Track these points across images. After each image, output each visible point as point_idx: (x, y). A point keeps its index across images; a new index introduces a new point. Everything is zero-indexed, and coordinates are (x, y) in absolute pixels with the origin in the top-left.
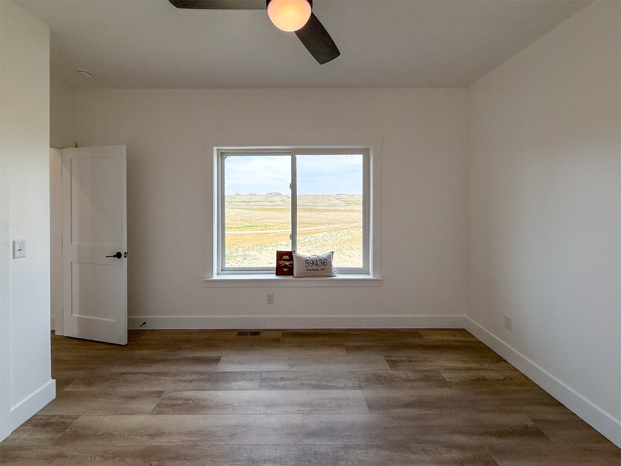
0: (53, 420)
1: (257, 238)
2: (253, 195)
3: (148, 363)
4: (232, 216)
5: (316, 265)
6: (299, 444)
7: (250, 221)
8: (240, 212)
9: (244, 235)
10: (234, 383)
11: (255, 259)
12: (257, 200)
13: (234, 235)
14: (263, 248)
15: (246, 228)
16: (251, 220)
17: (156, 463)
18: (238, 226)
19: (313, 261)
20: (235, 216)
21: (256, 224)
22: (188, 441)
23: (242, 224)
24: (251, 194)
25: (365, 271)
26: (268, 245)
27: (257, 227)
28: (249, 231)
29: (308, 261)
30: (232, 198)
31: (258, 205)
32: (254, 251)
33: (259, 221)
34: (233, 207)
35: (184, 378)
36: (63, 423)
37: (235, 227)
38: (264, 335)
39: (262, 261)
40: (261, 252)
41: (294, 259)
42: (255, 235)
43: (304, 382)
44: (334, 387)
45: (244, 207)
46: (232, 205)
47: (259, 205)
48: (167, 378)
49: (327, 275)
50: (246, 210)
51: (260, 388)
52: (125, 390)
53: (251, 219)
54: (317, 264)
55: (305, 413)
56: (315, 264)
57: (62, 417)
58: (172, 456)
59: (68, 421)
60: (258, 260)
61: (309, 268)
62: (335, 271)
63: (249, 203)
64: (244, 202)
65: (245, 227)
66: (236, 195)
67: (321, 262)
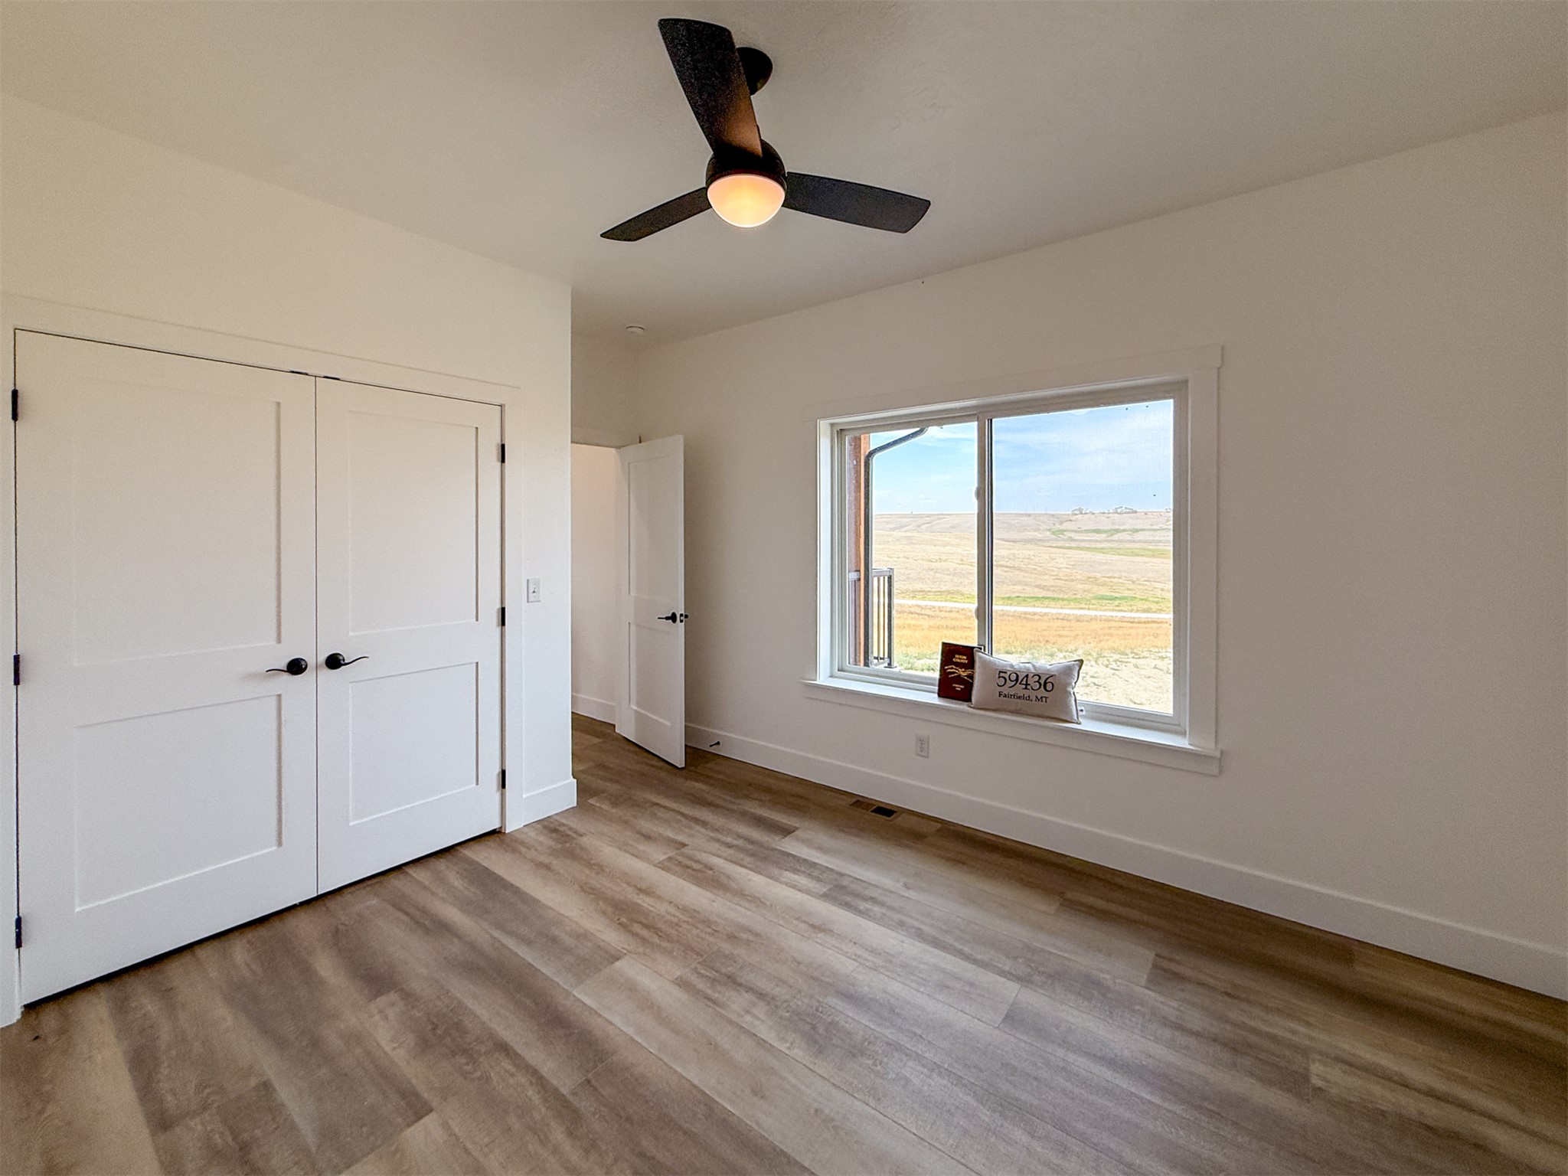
0: (562, 829)
1: (1120, 632)
2: (1126, 513)
3: (693, 802)
4: (1060, 568)
5: (1024, 686)
6: (817, 997)
7: (1111, 584)
8: (1083, 558)
9: (1087, 621)
10: (787, 872)
11: (1095, 684)
12: (1139, 527)
13: (1057, 619)
14: (1127, 660)
15: (1100, 601)
16: (1116, 580)
17: (625, 921)
18: (1075, 594)
19: (1017, 676)
20: (1067, 568)
21: (1129, 592)
22: (674, 916)
23: (1088, 591)
24: (1119, 510)
25: (1179, 725)
26: (1145, 654)
27: (1132, 603)
28: (1105, 610)
29: (1006, 673)
30: (1064, 522)
31: (1140, 541)
32: (1098, 664)
33: (1140, 584)
34: (1067, 545)
35: (724, 838)
36: (568, 835)
37: (1066, 597)
38: (899, 820)
39: (1112, 692)
40: (1116, 670)
41: (977, 665)
42: (1120, 624)
43: (908, 920)
44: (963, 954)
45: (1097, 546)
46: (1064, 540)
47: (1145, 542)
48: (703, 830)
49: (1056, 716)
50: (1104, 553)
51: (825, 896)
52: (646, 825)
53: (1116, 577)
54: (1027, 684)
55: (867, 964)
56: (1020, 684)
57: (570, 829)
58: (645, 921)
59: (574, 835)
60: (1101, 689)
61: (1006, 690)
62: (1082, 710)
63: (1112, 535)
64: (1097, 533)
65: (1095, 598)
66: (1076, 514)
67: (1038, 682)
